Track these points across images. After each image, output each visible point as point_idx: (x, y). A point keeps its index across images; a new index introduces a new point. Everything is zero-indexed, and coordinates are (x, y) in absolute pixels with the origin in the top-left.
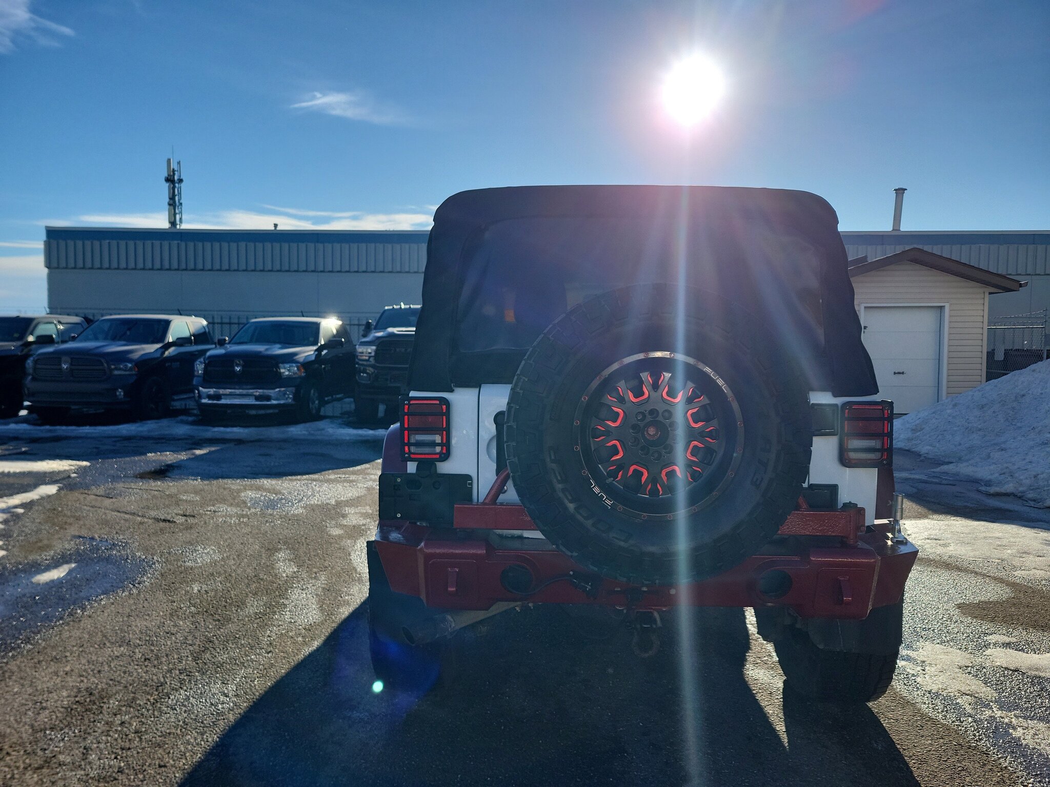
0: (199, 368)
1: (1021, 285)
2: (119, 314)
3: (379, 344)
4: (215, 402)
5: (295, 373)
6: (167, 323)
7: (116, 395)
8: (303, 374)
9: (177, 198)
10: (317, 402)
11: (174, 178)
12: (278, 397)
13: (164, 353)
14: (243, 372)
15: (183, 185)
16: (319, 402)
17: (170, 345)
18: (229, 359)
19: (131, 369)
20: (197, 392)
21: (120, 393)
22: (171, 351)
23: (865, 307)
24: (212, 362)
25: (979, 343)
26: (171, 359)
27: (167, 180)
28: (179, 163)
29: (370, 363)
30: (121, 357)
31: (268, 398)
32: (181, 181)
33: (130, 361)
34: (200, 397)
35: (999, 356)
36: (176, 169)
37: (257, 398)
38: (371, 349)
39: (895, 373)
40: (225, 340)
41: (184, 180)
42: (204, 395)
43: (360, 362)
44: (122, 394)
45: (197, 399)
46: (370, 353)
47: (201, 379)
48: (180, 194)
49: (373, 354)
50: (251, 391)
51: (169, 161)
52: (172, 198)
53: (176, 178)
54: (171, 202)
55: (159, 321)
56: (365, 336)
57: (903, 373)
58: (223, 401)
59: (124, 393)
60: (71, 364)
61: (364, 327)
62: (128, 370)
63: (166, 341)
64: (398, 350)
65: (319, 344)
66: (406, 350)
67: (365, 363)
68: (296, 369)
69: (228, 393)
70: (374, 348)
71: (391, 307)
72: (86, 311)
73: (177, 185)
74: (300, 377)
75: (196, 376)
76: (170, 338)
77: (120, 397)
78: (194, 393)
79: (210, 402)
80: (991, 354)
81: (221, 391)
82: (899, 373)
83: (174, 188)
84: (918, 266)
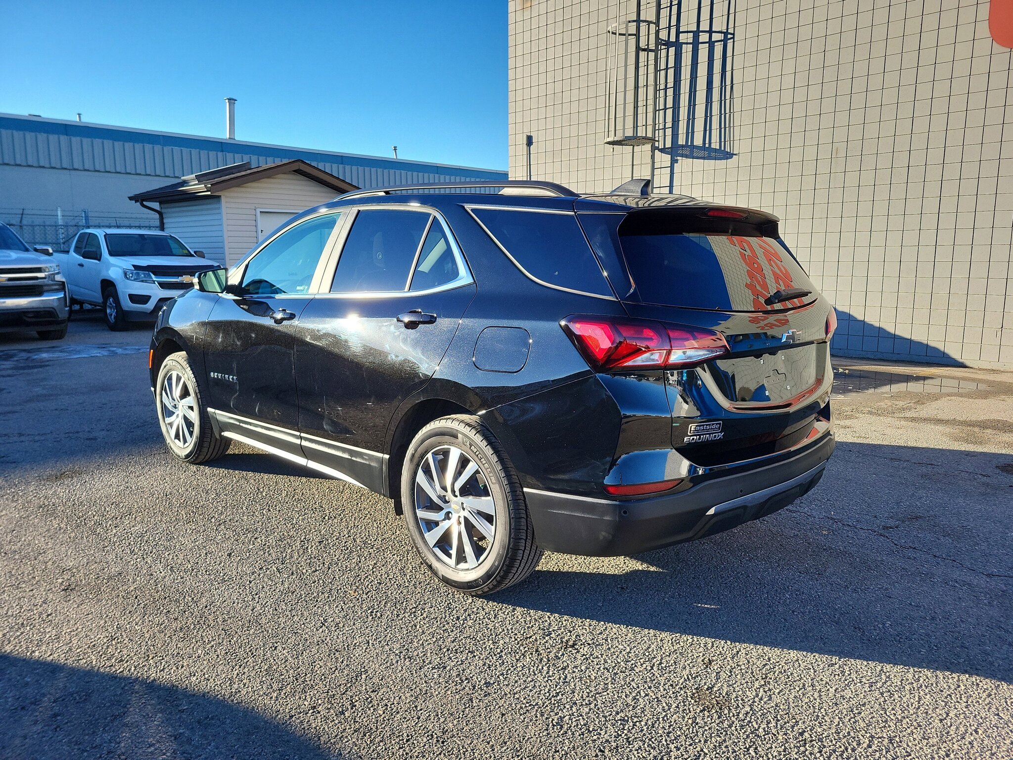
23: (260, 212)
84: (300, 177)
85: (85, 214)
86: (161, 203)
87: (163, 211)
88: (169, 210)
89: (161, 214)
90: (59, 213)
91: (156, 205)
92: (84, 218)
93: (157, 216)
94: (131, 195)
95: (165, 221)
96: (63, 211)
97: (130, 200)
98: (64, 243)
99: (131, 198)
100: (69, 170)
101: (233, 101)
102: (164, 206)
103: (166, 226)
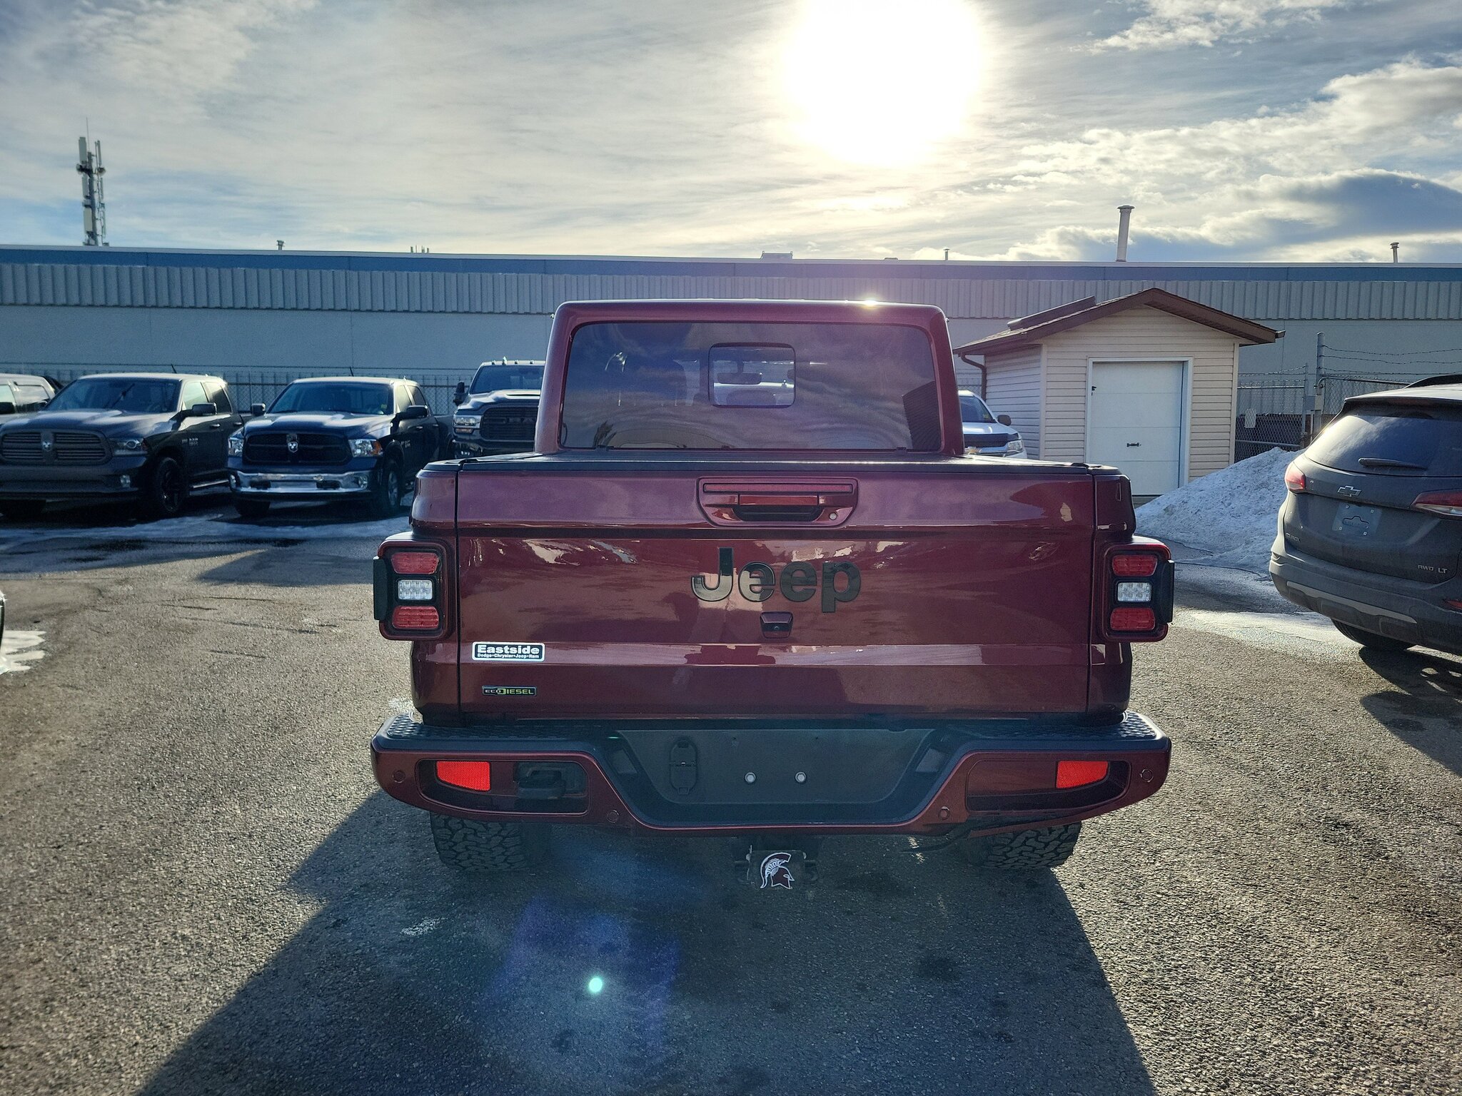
0: (235, 445)
1: (1277, 336)
2: (110, 372)
3: (485, 413)
4: (262, 491)
5: (369, 452)
6: (177, 385)
7: (120, 484)
8: (380, 454)
9: (96, 196)
10: (395, 490)
11: (91, 165)
12: (347, 484)
13: (178, 425)
14: (300, 451)
15: (105, 176)
16: (398, 490)
17: (182, 416)
18: (278, 433)
19: (138, 448)
20: (233, 477)
21: (126, 480)
22: (188, 423)
23: (1094, 363)
24: (255, 437)
25: (1227, 406)
26: (189, 433)
27: (81, 169)
28: (98, 144)
29: (476, 438)
30: (123, 432)
31: (335, 485)
32: (101, 170)
33: (137, 437)
34: (239, 484)
35: (1250, 423)
36: (93, 152)
37: (320, 485)
38: (476, 420)
39: (1128, 445)
40: (262, 407)
41: (106, 168)
42: (246, 481)
43: (459, 436)
44: (128, 481)
45: (234, 487)
46: (474, 425)
47: (239, 461)
48: (101, 190)
49: (478, 426)
50: (312, 475)
51: (82, 142)
52: (90, 196)
53: (94, 166)
54: (89, 202)
55: (166, 382)
56: (458, 403)
57: (1138, 445)
58: (272, 490)
59: (132, 479)
60: (55, 442)
61: (455, 389)
62: (135, 450)
63: (179, 410)
64: (511, 420)
65: (395, 413)
66: (522, 420)
67: (467, 438)
68: (370, 446)
69: (279, 479)
70: (479, 417)
71: (490, 364)
72: (46, 367)
73: (95, 177)
74: (376, 457)
75: (231, 456)
76: (183, 405)
77: (125, 486)
78: (229, 479)
79: (254, 490)
80: (1240, 421)
81: (270, 476)
82: (1133, 445)
83: (91, 182)
84: (1156, 311)
86: (986, 355)
87: (987, 365)
88: (996, 364)
89: (984, 369)
91: (979, 359)
93: (980, 371)
95: (988, 378)
102: (988, 359)
103: (988, 384)
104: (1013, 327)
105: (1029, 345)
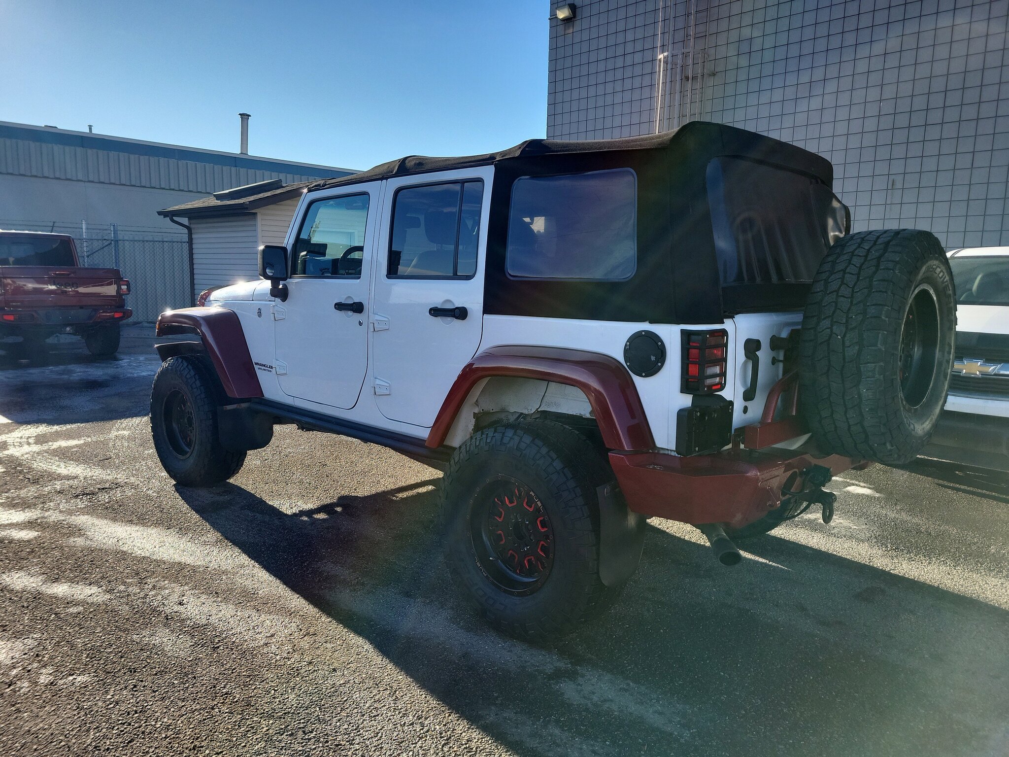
85: (114, 228)
86: (190, 219)
87: (192, 226)
88: (199, 226)
89: (189, 229)
90: (84, 227)
91: (185, 221)
92: (112, 233)
93: (186, 231)
94: (158, 211)
95: (194, 236)
96: (87, 224)
97: (159, 215)
98: (88, 257)
99: (160, 213)
100: (85, 182)
101: (246, 117)
102: (192, 221)
103: (194, 241)
104: (218, 197)
105: (243, 213)
